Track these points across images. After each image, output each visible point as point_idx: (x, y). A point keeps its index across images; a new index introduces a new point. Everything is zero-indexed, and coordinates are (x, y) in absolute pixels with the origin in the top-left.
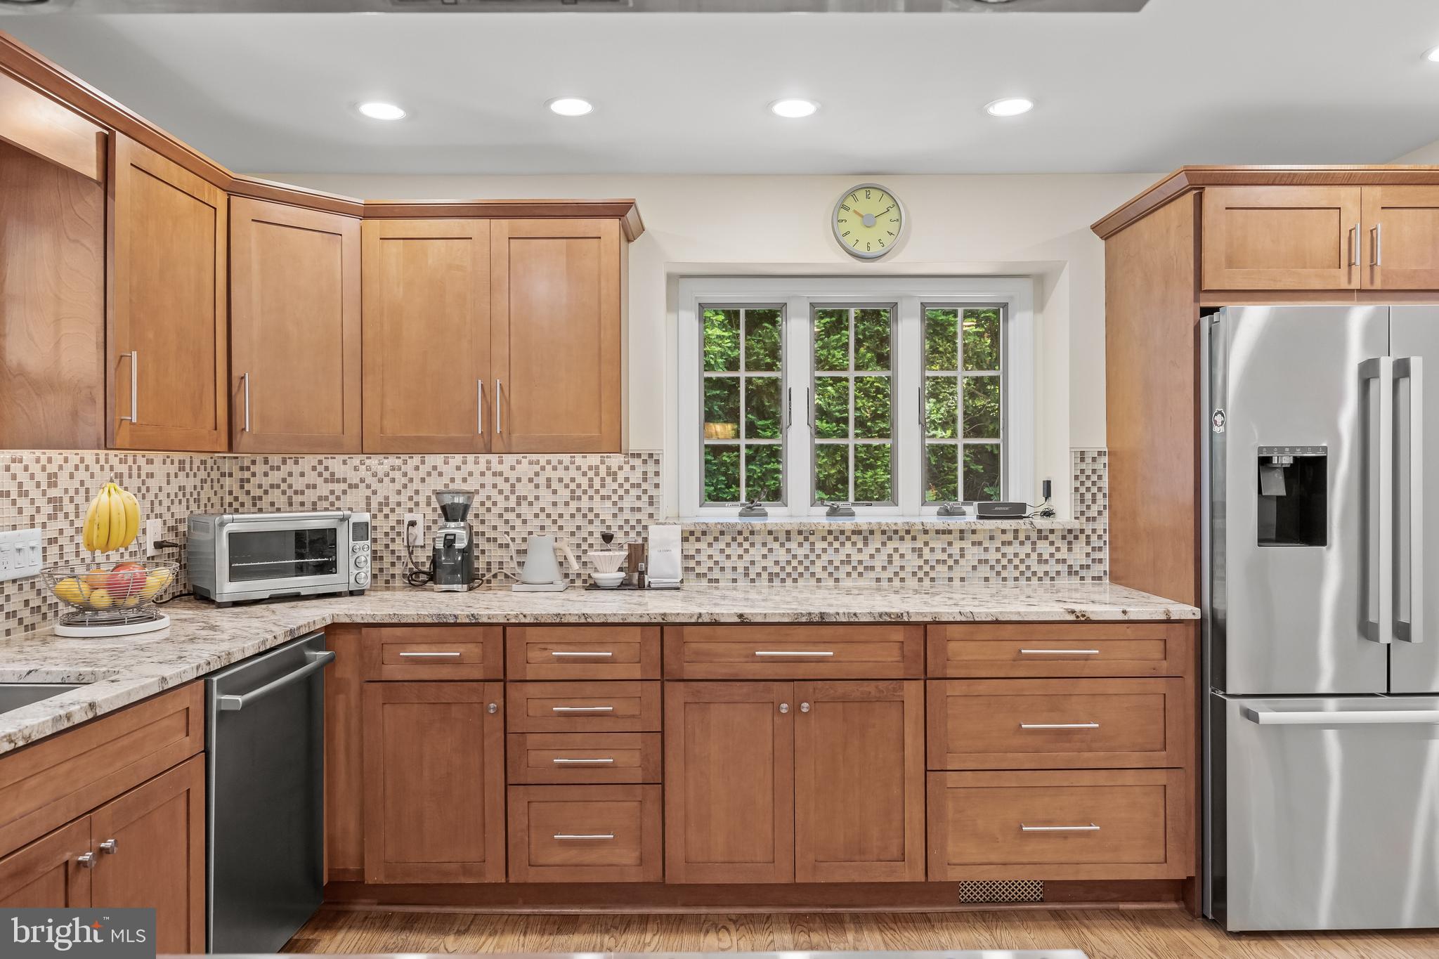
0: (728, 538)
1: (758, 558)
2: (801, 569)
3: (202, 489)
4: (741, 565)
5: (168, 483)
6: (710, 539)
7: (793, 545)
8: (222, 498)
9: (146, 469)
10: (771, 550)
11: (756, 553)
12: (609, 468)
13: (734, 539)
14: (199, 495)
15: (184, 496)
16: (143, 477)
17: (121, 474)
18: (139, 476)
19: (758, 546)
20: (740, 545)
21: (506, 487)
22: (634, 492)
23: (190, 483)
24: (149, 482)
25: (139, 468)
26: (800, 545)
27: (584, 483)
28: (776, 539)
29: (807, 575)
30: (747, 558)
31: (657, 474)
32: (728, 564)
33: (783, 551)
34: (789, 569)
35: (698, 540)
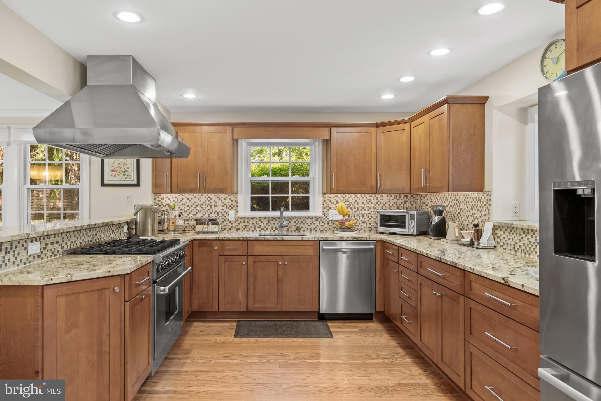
0: (509, 230)
1: (518, 241)
2: (532, 249)
3: (405, 203)
4: (513, 243)
5: (389, 201)
6: (504, 230)
7: (529, 236)
8: (416, 206)
9: (379, 198)
10: (522, 238)
11: (518, 238)
12: (479, 198)
13: (511, 231)
14: (403, 205)
15: (396, 205)
16: (379, 199)
17: (370, 200)
18: (377, 200)
19: (518, 235)
20: (513, 233)
21: (458, 204)
22: (485, 208)
23: (399, 202)
24: (381, 201)
25: (377, 198)
26: (532, 236)
27: (473, 203)
28: (524, 233)
29: (534, 253)
30: (515, 240)
31: (490, 200)
32: (509, 242)
33: (526, 239)
34: (528, 249)
35: (501, 230)
